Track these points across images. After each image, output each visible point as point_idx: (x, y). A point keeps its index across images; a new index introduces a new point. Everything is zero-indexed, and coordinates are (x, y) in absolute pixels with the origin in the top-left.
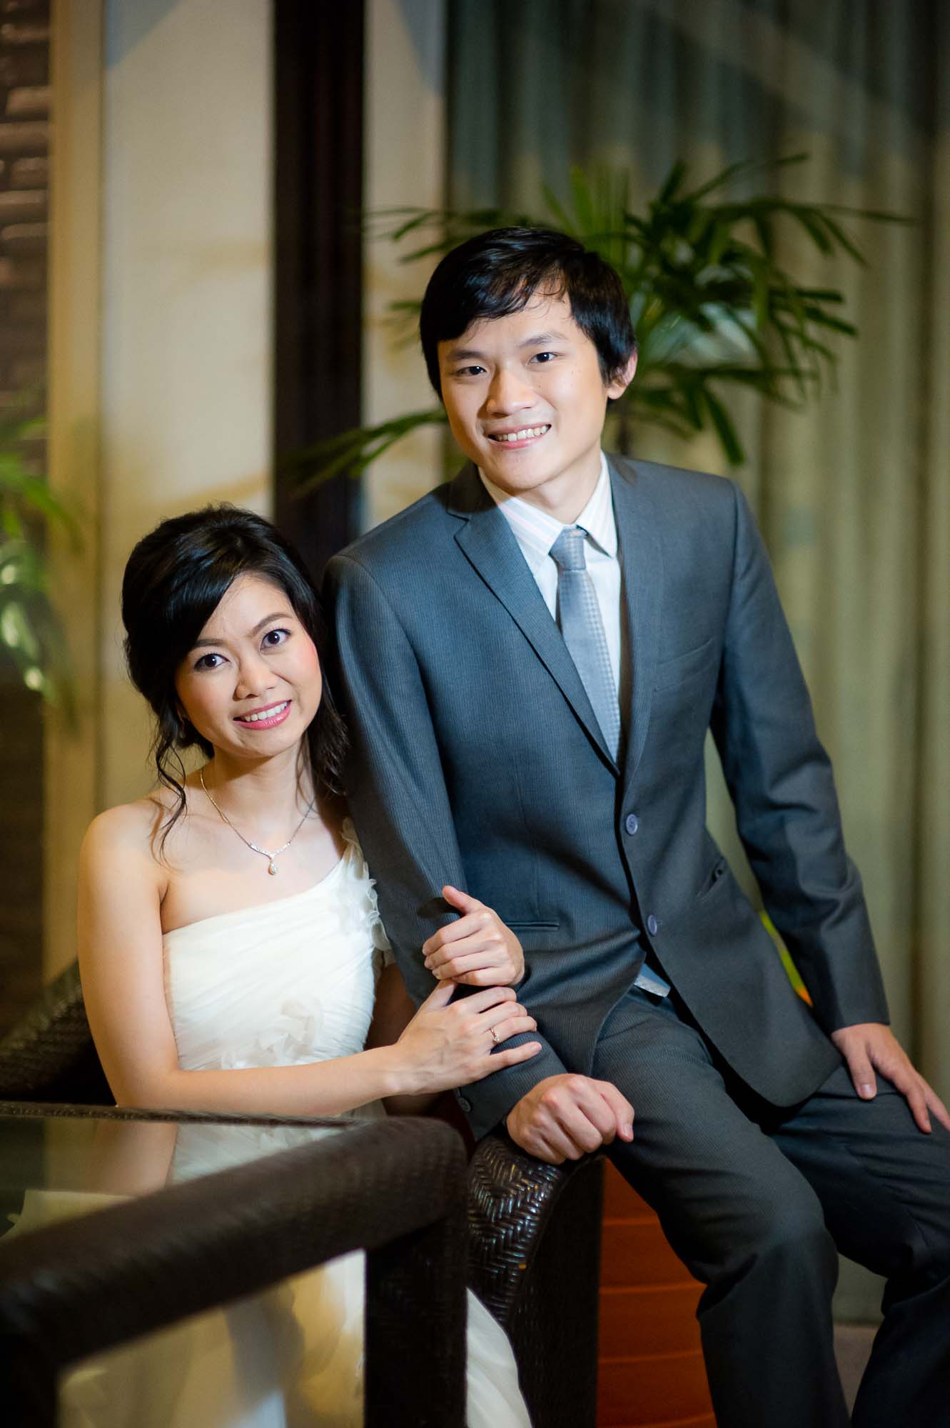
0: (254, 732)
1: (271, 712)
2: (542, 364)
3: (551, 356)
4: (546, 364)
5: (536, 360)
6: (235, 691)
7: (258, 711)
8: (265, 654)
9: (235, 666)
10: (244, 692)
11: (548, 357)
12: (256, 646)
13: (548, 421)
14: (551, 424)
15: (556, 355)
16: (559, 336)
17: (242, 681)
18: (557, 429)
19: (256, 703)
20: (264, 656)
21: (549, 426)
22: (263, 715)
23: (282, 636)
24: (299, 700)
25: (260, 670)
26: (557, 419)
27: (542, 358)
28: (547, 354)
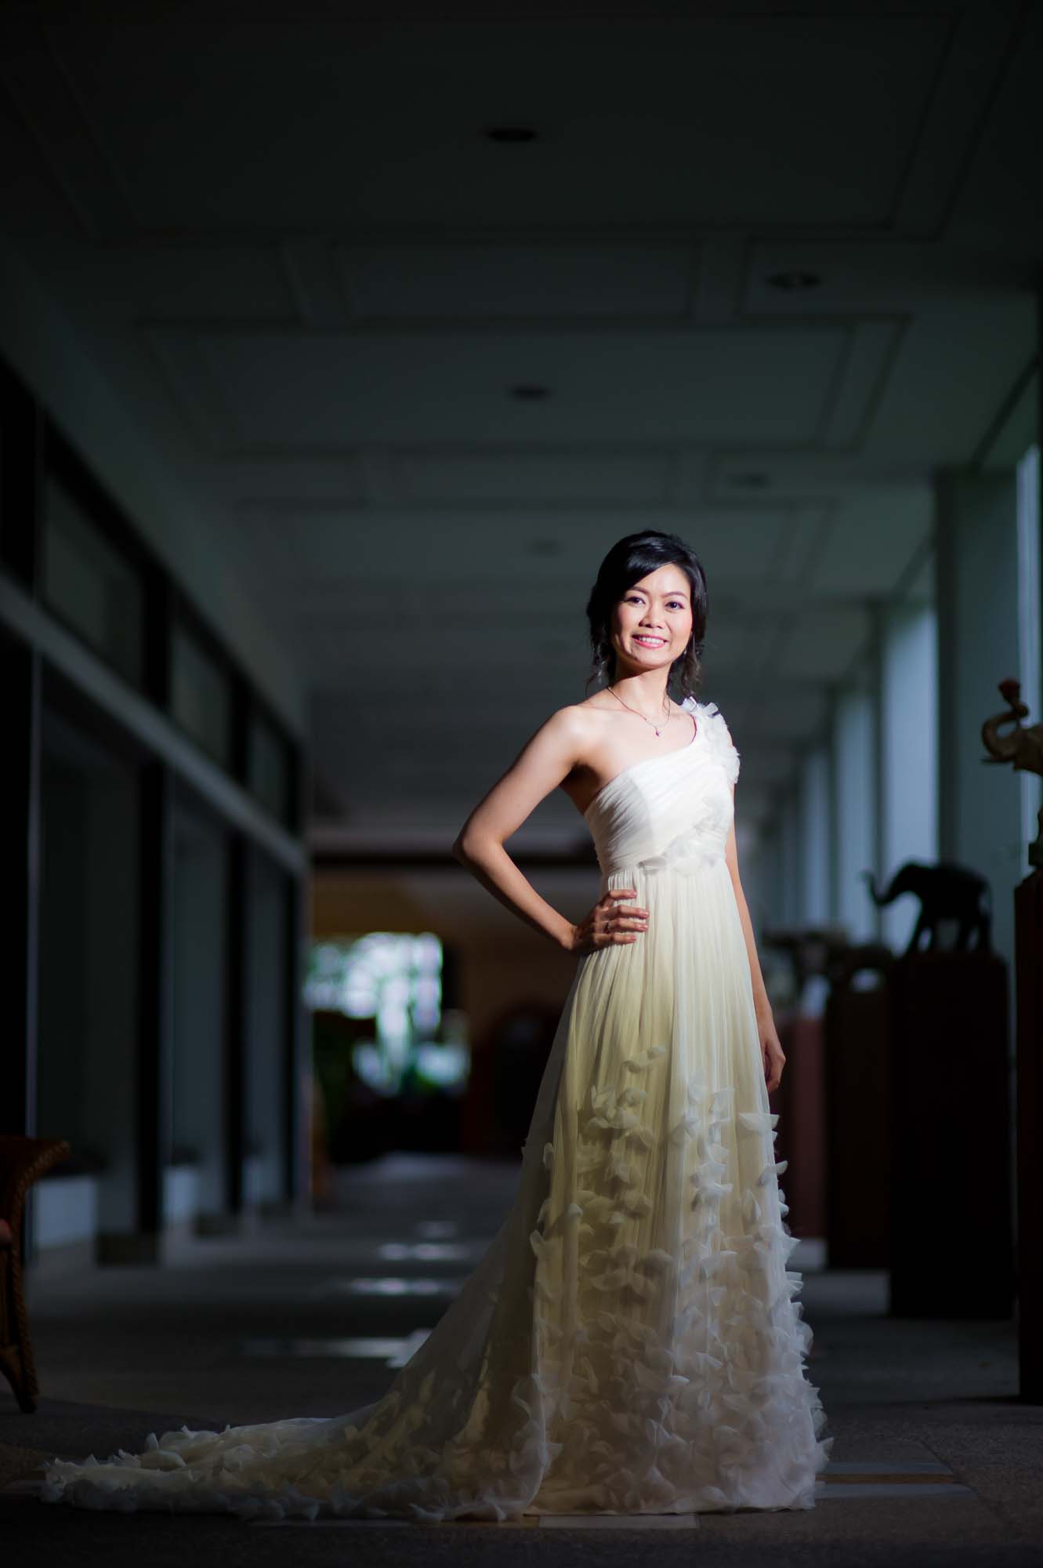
0: (641, 648)
1: (654, 640)
6: (641, 621)
7: (648, 636)
9: (647, 608)
12: (663, 603)
17: (648, 616)
19: (649, 631)
22: (649, 640)
23: (678, 606)
24: (671, 644)
25: (660, 615)
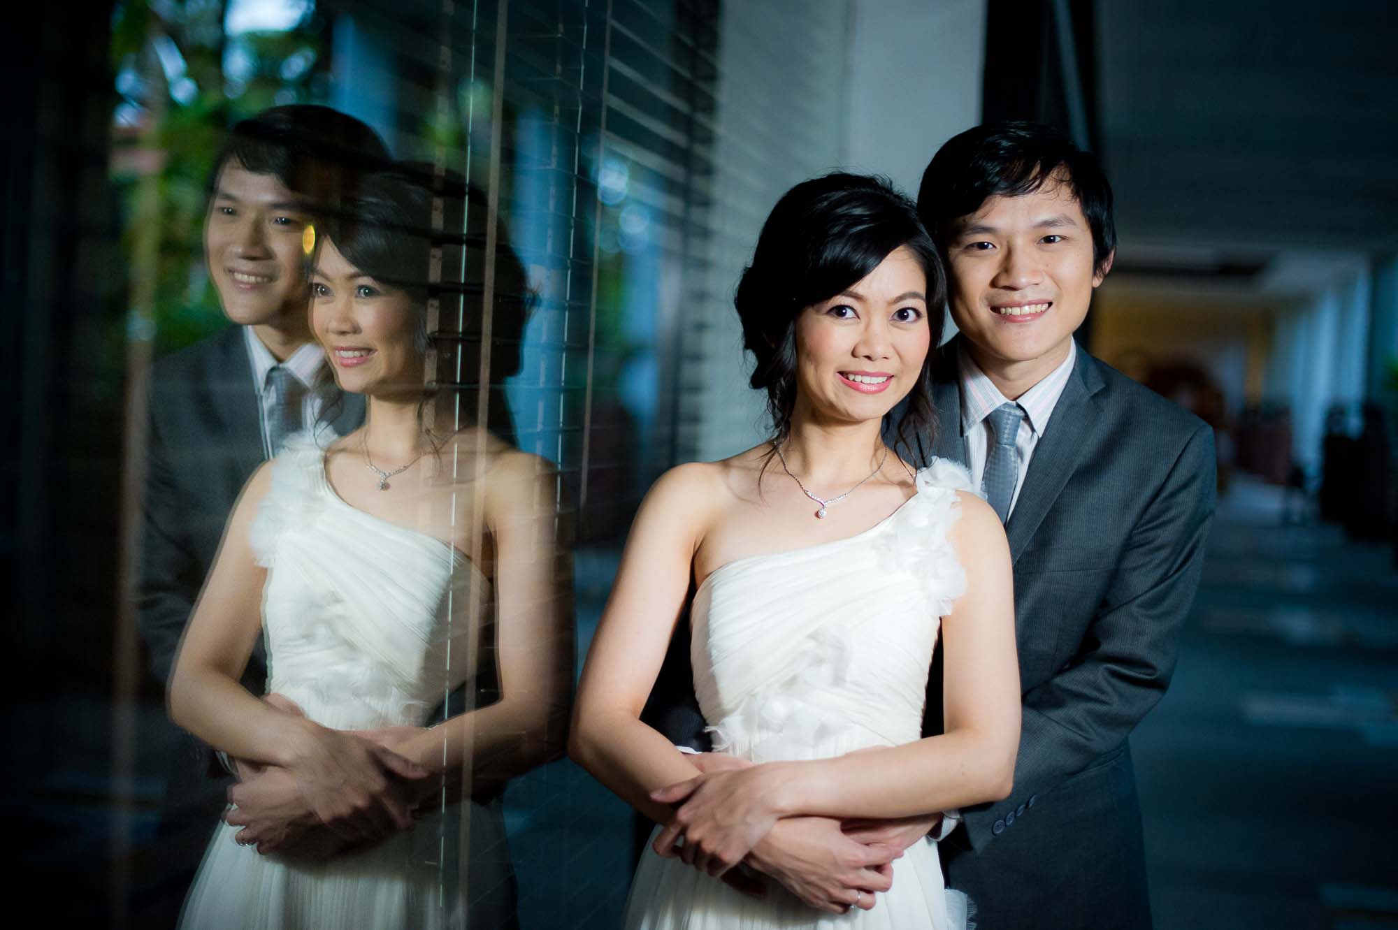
0: (852, 391)
1: (873, 380)
2: (1047, 244)
3: (1058, 239)
4: (1052, 245)
5: (1043, 241)
6: (854, 349)
8: (892, 325)
9: (863, 323)
10: (863, 351)
11: (1054, 239)
12: (890, 314)
13: (1050, 298)
14: (1053, 301)
15: (1063, 238)
16: (1070, 221)
17: (865, 341)
18: (1057, 306)
20: (890, 326)
21: (1050, 304)
22: (866, 379)
23: (911, 313)
24: (899, 380)
26: (1059, 296)
27: (1049, 240)
28: (1054, 236)
